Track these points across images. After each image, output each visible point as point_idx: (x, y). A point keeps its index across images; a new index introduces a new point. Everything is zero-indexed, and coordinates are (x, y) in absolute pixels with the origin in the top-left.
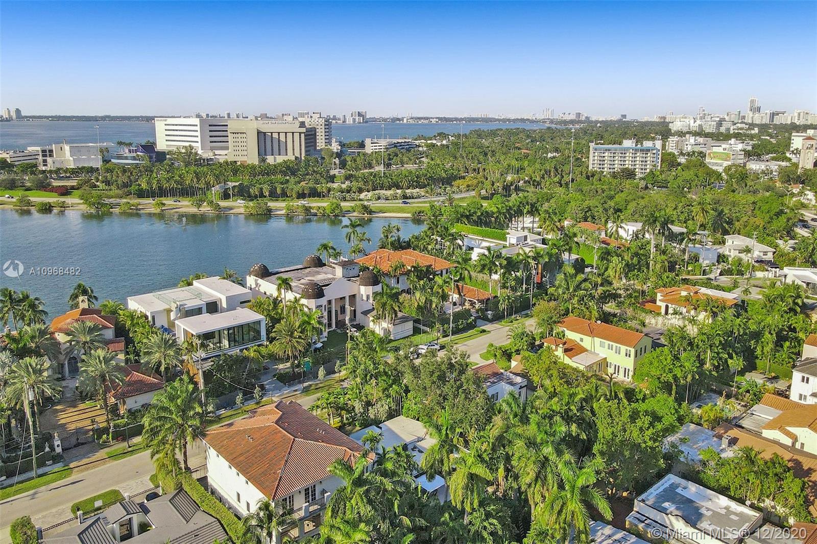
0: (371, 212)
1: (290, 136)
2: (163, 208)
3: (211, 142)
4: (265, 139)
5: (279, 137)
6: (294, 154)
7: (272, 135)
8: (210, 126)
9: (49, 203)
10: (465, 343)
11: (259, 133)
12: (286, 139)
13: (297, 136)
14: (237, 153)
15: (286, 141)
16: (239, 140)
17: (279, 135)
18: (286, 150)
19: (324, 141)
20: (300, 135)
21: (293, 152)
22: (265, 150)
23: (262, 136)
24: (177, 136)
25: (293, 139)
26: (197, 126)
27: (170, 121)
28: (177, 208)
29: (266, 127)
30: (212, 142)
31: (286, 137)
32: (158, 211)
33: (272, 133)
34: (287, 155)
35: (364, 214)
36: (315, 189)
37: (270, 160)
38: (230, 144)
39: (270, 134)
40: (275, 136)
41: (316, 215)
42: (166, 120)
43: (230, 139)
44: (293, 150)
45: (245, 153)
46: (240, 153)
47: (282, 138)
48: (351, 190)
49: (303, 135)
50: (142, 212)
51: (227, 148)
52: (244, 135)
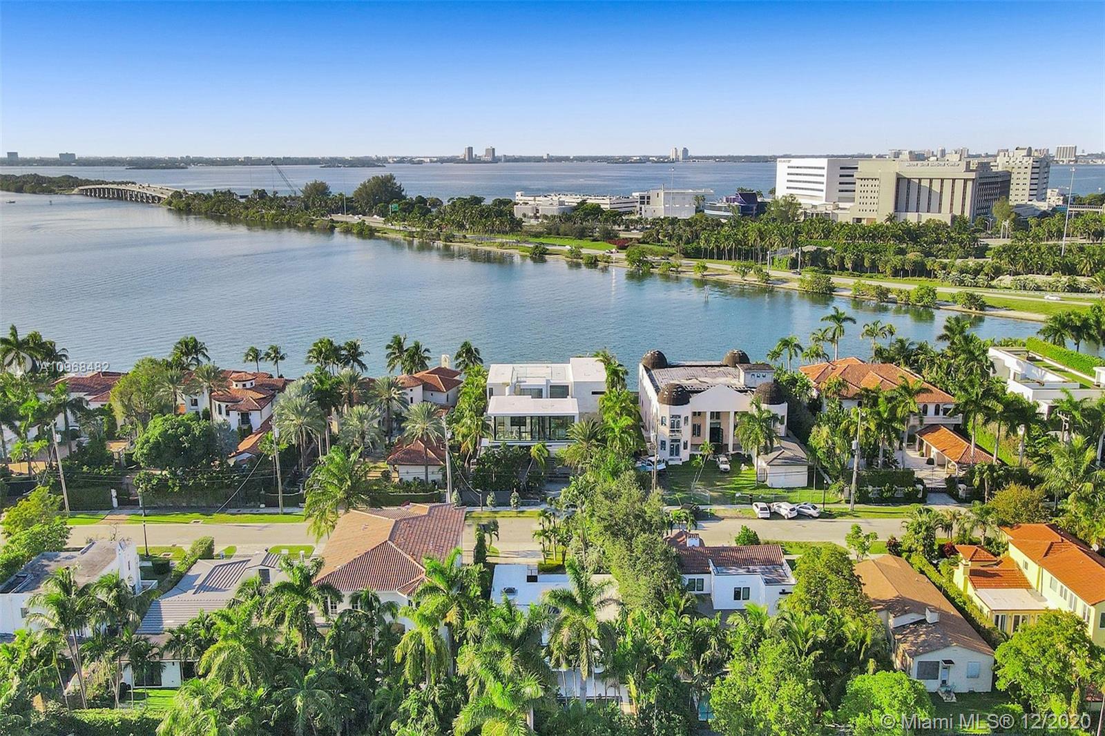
0: (983, 307)
1: (948, 184)
2: (705, 273)
3: (840, 191)
4: (909, 188)
5: (931, 186)
6: (951, 212)
7: (920, 182)
8: (841, 168)
9: (596, 257)
10: (869, 520)
11: (899, 179)
12: (942, 189)
13: (959, 185)
14: (864, 207)
15: (941, 192)
16: (870, 188)
17: (931, 182)
18: (940, 204)
19: (1027, 193)
20: (965, 183)
21: (951, 208)
22: (907, 203)
23: (904, 185)
24: (800, 182)
25: (953, 189)
26: (824, 168)
27: (795, 162)
28: (722, 275)
29: (912, 171)
30: (842, 191)
31: (942, 186)
32: (698, 276)
33: (920, 179)
34: (940, 212)
35: (970, 308)
36: (923, 265)
37: (912, 218)
38: (857, 195)
39: (917, 181)
40: (925, 183)
41: (896, 303)
42: (789, 161)
43: (857, 187)
44: (952, 204)
45: (875, 207)
46: (868, 207)
47: (936, 187)
48: (982, 270)
49: (970, 184)
50: (682, 275)
51: (852, 200)
52: (877, 183)
